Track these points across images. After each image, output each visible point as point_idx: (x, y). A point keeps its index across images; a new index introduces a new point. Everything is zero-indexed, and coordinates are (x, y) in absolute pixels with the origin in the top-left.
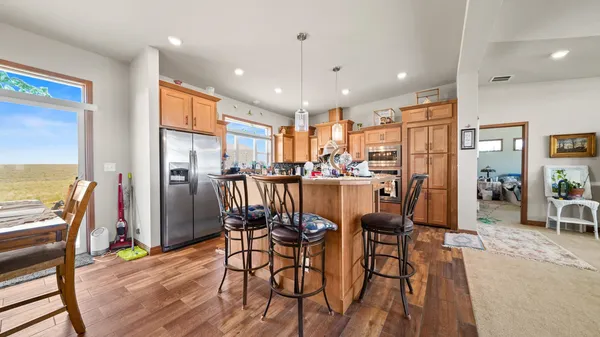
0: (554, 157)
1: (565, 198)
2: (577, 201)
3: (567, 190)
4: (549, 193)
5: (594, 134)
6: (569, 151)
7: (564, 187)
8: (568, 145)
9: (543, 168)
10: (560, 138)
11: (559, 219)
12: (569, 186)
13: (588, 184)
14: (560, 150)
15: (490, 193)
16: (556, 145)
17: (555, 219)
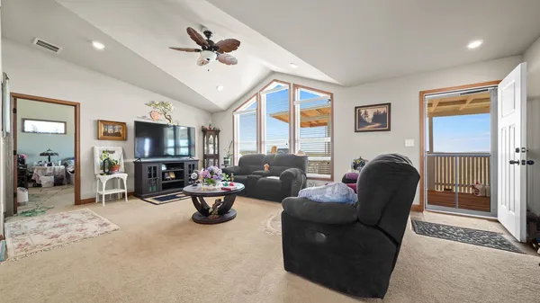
0: (102, 139)
1: (108, 174)
2: (116, 175)
3: (109, 167)
4: (98, 171)
5: (124, 123)
6: (111, 135)
7: (107, 164)
8: (110, 130)
9: (93, 148)
10: (105, 123)
11: (104, 193)
12: (110, 163)
13: (122, 162)
14: (106, 133)
15: (52, 179)
16: (102, 129)
17: (101, 193)
